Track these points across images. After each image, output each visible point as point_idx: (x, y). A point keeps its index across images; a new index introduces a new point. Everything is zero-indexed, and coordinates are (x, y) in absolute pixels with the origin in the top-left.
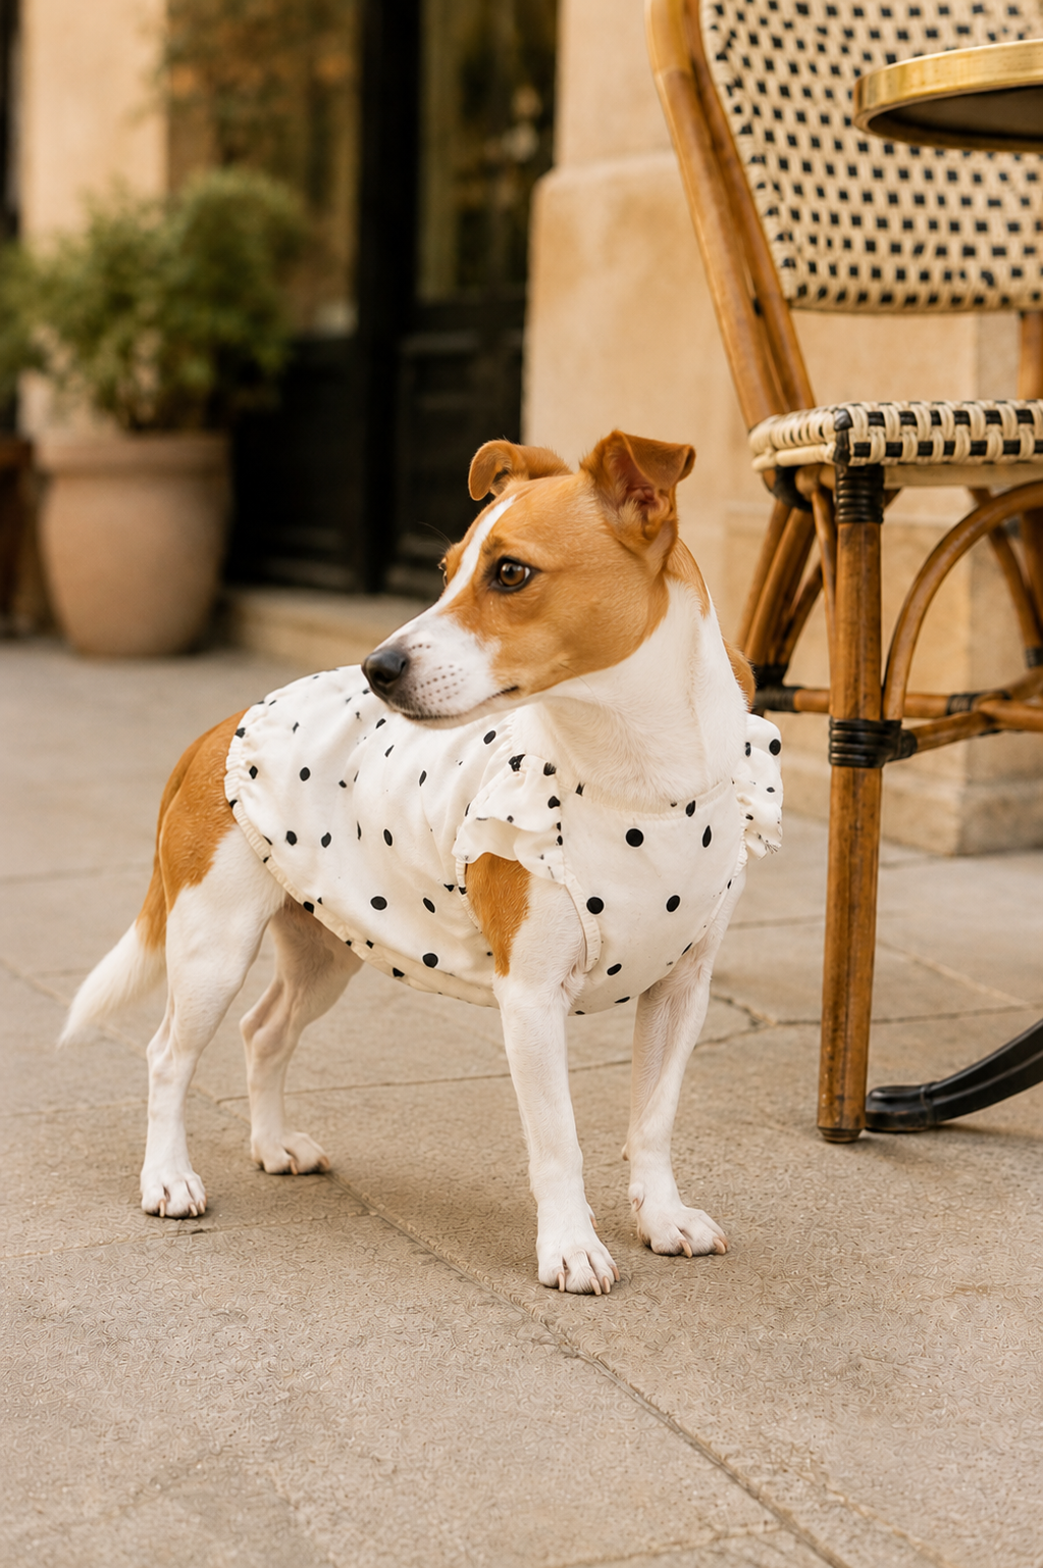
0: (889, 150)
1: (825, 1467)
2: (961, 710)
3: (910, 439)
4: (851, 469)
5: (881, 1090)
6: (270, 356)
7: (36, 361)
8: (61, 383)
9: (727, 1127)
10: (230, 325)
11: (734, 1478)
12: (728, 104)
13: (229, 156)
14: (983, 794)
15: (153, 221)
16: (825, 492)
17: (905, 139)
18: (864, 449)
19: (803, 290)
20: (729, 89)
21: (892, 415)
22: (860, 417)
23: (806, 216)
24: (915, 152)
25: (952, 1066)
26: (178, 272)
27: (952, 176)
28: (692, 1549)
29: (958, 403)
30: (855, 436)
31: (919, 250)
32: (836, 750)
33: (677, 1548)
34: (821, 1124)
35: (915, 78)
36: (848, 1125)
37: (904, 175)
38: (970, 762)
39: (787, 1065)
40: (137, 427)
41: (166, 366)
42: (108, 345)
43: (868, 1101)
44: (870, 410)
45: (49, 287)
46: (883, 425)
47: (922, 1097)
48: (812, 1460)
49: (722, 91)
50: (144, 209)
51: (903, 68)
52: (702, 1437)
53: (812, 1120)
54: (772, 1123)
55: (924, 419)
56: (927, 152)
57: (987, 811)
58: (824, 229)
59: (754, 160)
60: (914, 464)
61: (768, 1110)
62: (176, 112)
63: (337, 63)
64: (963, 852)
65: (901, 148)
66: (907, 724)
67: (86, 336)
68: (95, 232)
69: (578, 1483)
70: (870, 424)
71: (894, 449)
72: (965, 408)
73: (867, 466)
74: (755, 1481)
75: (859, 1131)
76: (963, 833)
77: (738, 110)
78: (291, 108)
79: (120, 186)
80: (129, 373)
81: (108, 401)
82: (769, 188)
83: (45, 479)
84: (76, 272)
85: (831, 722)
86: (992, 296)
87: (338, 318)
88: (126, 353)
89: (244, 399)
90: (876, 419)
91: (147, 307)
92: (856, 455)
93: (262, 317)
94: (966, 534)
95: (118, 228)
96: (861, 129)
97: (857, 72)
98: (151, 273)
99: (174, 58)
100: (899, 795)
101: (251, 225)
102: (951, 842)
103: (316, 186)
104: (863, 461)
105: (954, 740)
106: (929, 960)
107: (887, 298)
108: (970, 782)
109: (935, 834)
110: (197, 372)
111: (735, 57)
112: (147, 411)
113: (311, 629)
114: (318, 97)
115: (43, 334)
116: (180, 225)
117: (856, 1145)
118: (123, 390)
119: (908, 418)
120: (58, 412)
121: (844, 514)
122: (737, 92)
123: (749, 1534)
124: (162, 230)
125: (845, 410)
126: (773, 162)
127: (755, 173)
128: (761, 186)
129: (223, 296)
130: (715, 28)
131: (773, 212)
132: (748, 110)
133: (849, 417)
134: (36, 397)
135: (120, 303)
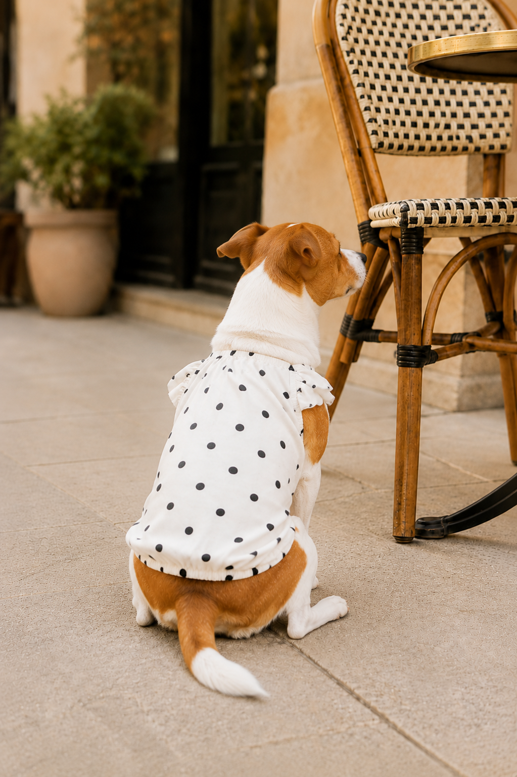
0: (423, 80)
1: (401, 694)
2: (457, 341)
3: (435, 216)
4: (408, 229)
5: (422, 519)
6: (138, 173)
7: (24, 175)
8: (35, 185)
9: (352, 537)
10: (118, 158)
11: (358, 699)
12: (347, 59)
13: (117, 78)
14: (468, 382)
15: (80, 108)
16: (394, 239)
17: (430, 75)
18: (414, 220)
19: (381, 145)
20: (348, 53)
21: (427, 204)
22: (412, 205)
23: (383, 111)
24: (435, 81)
25: (455, 509)
26: (92, 133)
27: (453, 92)
28: (338, 733)
29: (457, 199)
30: (410, 214)
31: (437, 126)
32: (401, 359)
33: (331, 733)
34: (395, 535)
35: (436, 48)
36: (408, 535)
37: (430, 91)
38: (463, 367)
39: (379, 507)
40: (72, 206)
41: (87, 177)
42: (59, 167)
43: (416, 523)
44: (417, 202)
45: (29, 140)
46: (424, 209)
47: (442, 522)
48: (395, 690)
49: (345, 54)
50: (75, 103)
51: (431, 43)
52: (342, 680)
53: (391, 533)
54: (373, 535)
55: (442, 207)
56: (441, 81)
57: (472, 390)
58: (392, 116)
59: (359, 85)
60: (437, 227)
61: (371, 528)
62: (91, 56)
63: (170, 34)
64: (460, 410)
65: (429, 79)
66: (433, 347)
67: (48, 163)
68: (51, 113)
69: (284, 702)
70: (417, 209)
71: (428, 220)
72: (462, 201)
73: (416, 227)
74: (367, 700)
75: (413, 538)
76: (459, 400)
77: (351, 62)
78: (148, 55)
79: (64, 92)
80: (69, 181)
81: (59, 194)
82: (366, 97)
83: (28, 231)
84: (42, 133)
85: (398, 347)
86: (472, 147)
87: (170, 154)
88: (67, 171)
89: (125, 192)
90: (420, 206)
91: (77, 150)
92: (410, 223)
93: (133, 153)
94: (460, 260)
95: (63, 111)
96: (411, 70)
97: (409, 45)
98: (80, 133)
99: (90, 31)
100: (430, 382)
101: (129, 110)
102: (454, 404)
103: (161, 92)
104: (414, 226)
105: (455, 355)
106: (443, 460)
107: (422, 149)
108: (462, 376)
109: (446, 401)
110: (102, 180)
111: (351, 38)
112: (77, 198)
113: (157, 303)
114: (161, 50)
115: (27, 163)
116: (93, 110)
117: (412, 545)
118: (66, 189)
119: (435, 206)
120: (34, 199)
121: (404, 250)
122: (351, 54)
123: (365, 725)
124: (83, 112)
125: (405, 202)
126: (368, 86)
127: (359, 91)
128: (362, 97)
129: (115, 144)
130: (342, 25)
131: (367, 109)
132: (356, 62)
133: (408, 206)
134: (24, 191)
135: (65, 147)
